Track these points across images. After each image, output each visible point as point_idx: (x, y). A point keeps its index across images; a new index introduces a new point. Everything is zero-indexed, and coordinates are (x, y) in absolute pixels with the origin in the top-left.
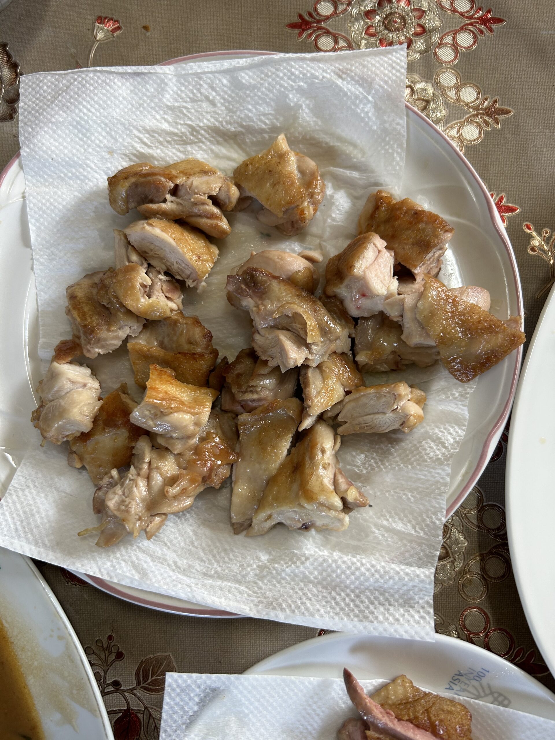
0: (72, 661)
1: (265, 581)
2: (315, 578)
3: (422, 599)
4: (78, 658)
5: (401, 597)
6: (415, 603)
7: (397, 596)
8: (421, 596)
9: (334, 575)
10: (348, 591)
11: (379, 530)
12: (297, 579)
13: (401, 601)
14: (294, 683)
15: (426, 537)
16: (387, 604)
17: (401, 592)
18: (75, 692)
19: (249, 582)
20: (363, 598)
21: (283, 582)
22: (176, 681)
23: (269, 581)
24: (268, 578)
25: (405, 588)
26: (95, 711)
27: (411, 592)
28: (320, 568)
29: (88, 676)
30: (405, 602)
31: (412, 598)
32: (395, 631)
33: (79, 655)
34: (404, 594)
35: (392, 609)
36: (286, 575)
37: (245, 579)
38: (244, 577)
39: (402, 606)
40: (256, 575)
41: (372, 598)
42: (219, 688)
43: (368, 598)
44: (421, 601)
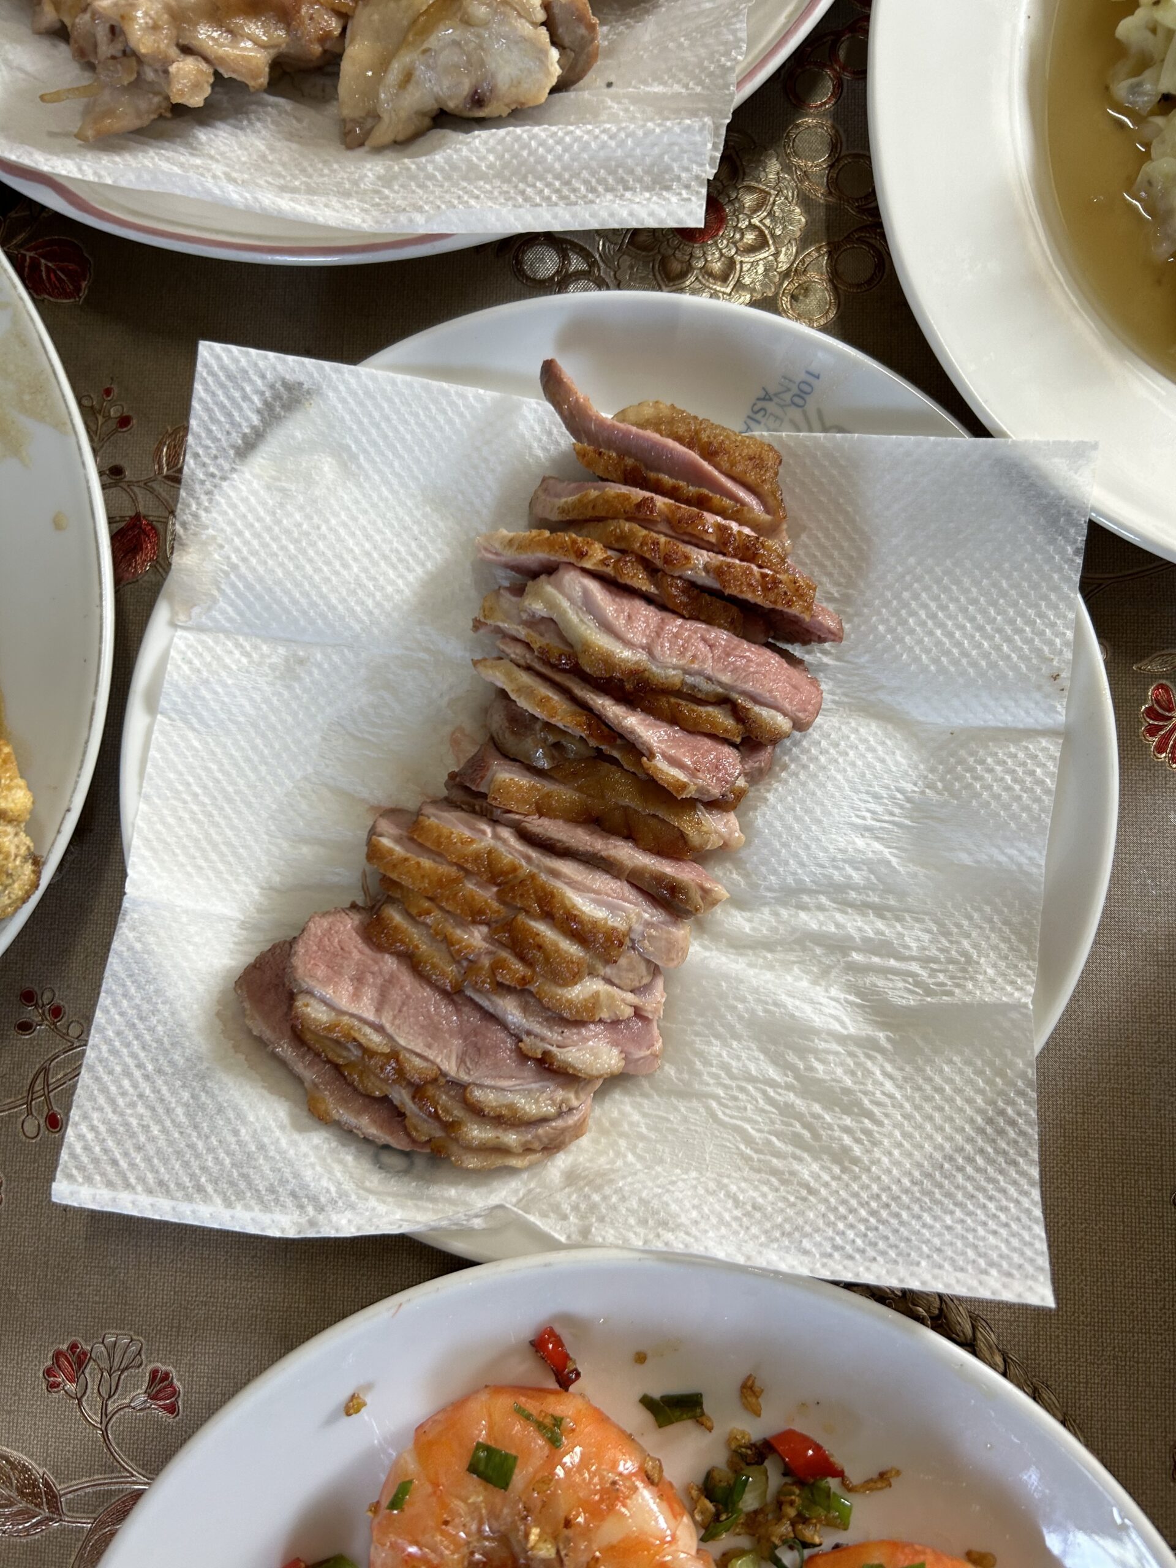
0: (24, 343)
1: (396, 187)
2: (491, 166)
3: (687, 170)
4: (35, 336)
5: (648, 172)
6: (672, 180)
7: (639, 171)
8: (686, 162)
9: (525, 153)
10: (550, 177)
11: (619, 103)
12: (455, 176)
13: (647, 179)
14: (446, 394)
15: (705, 92)
16: (620, 187)
17: (648, 160)
18: (27, 397)
19: (365, 192)
20: (576, 184)
21: (429, 183)
22: (218, 358)
23: (402, 186)
24: (401, 180)
25: (656, 151)
26: (64, 424)
27: (666, 157)
28: (499, 147)
29: (52, 366)
30: (654, 182)
31: (668, 169)
32: (631, 214)
33: (38, 332)
34: (653, 165)
35: (628, 195)
36: (435, 169)
37: (358, 186)
38: (356, 183)
39: (647, 189)
40: (379, 178)
41: (593, 181)
42: (301, 384)
43: (586, 182)
44: (684, 175)
